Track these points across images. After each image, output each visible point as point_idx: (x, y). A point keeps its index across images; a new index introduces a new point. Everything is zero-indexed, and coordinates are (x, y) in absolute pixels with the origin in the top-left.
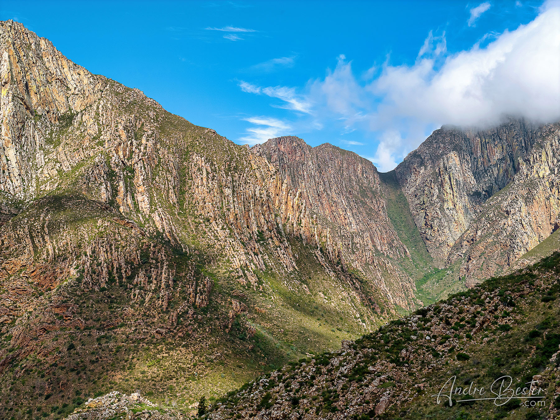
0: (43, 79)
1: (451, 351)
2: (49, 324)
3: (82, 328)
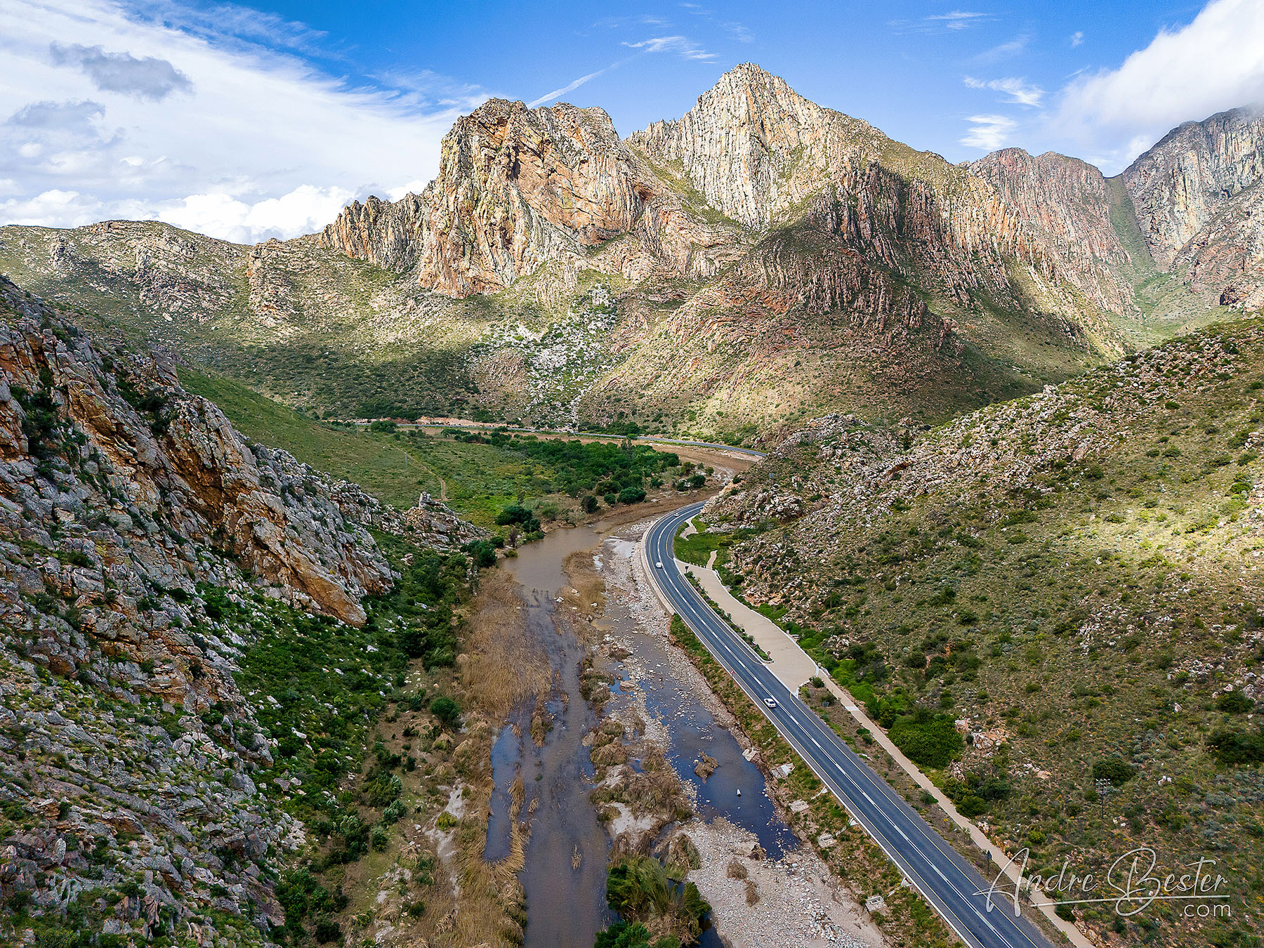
1: (1159, 399)
2: (780, 343)
3: (807, 348)
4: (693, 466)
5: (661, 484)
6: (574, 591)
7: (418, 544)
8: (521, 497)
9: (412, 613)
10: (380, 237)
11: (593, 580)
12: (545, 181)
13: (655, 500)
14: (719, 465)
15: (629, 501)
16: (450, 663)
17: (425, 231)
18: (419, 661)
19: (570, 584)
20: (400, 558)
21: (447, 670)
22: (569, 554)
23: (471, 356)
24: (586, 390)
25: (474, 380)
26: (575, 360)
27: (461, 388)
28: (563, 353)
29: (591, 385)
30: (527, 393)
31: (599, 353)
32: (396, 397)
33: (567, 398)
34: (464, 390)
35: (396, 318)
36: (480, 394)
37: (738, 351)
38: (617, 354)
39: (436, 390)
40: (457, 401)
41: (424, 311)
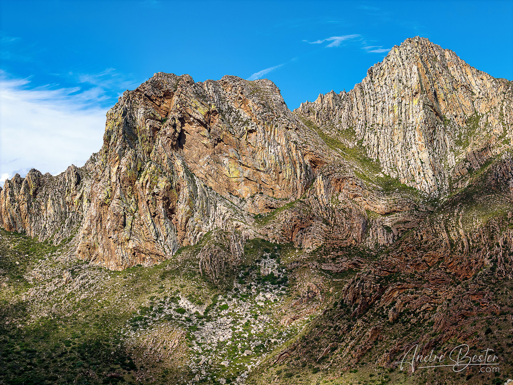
0: (449, 86)
2: (467, 310)
3: (498, 314)
10: (39, 210)
12: (211, 150)
17: (85, 203)
23: (128, 330)
24: (254, 365)
25: (131, 355)
26: (241, 333)
27: (117, 364)
28: (228, 326)
29: (259, 360)
30: (188, 370)
31: (268, 326)
32: (46, 374)
33: (232, 374)
34: (119, 366)
35: (50, 291)
36: (137, 370)
37: (422, 319)
38: (288, 326)
39: (89, 366)
40: (111, 378)
41: (80, 283)
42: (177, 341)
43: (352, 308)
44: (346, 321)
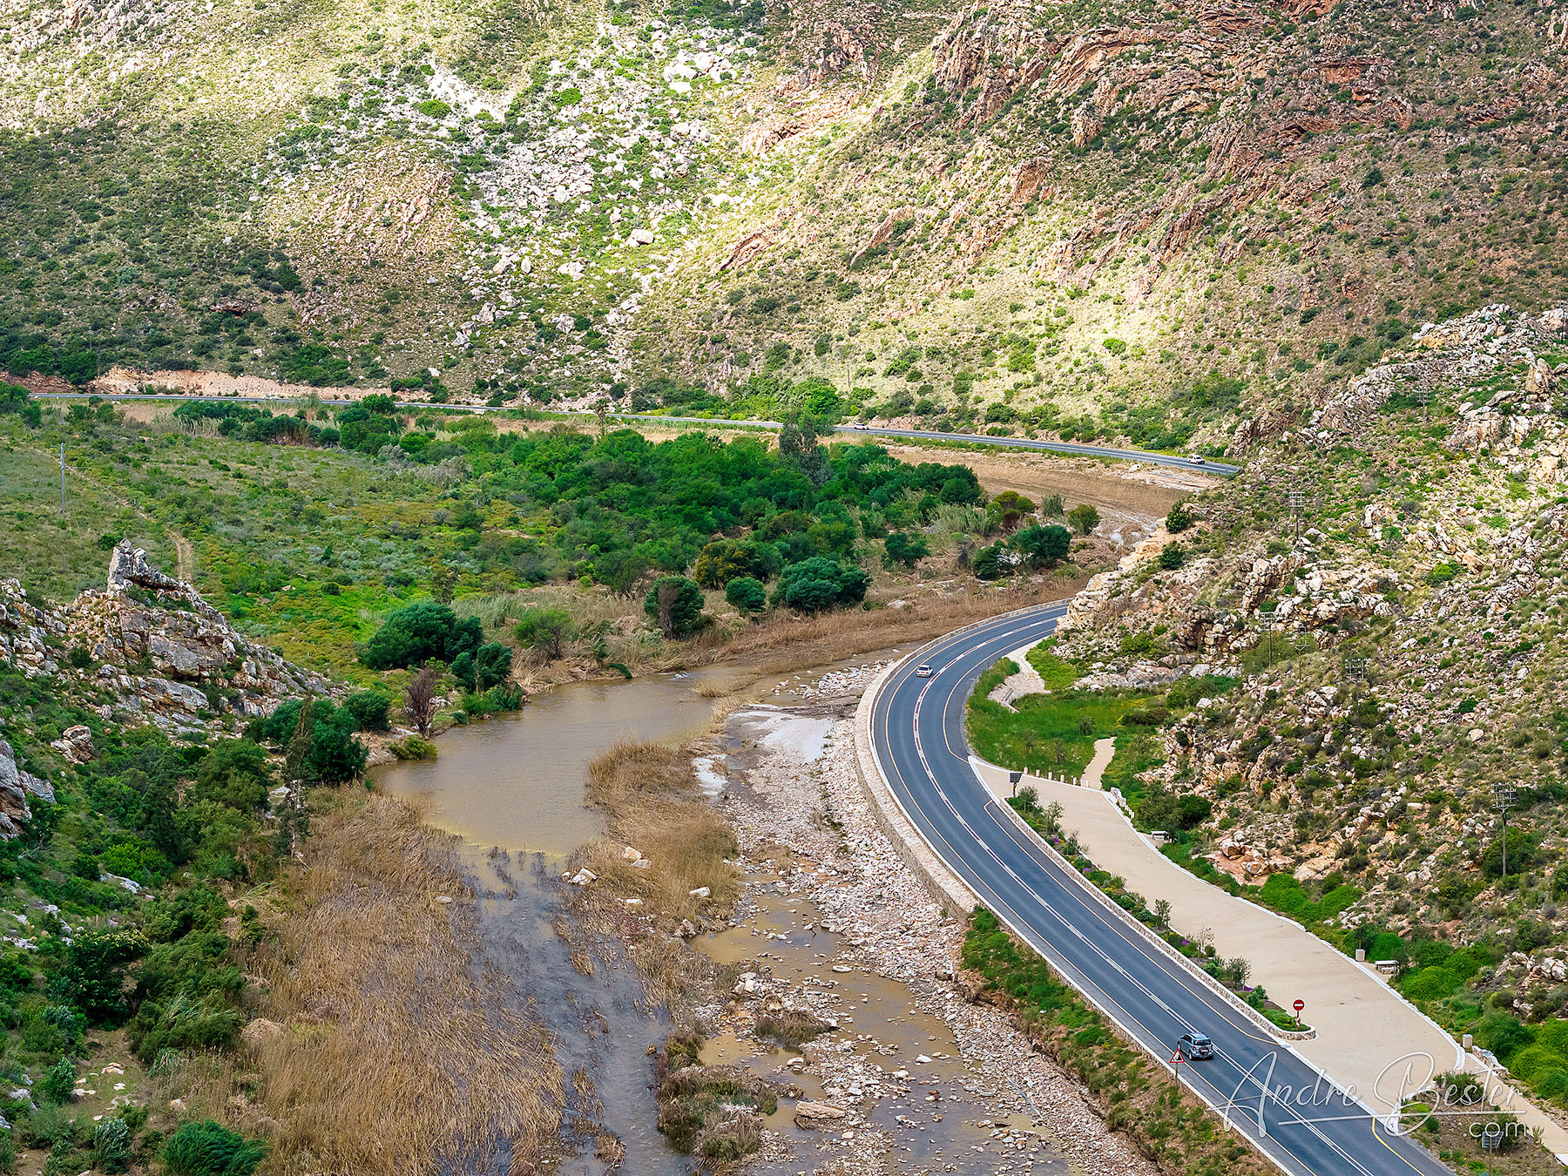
2: (1312, 113)
3: (1405, 126)
4: (1028, 507)
5: (920, 553)
6: (631, 853)
7: (105, 710)
8: (444, 587)
9: (92, 901)
11: (697, 823)
13: (899, 604)
14: (1118, 506)
15: (807, 603)
16: (221, 1039)
18: (119, 1038)
19: (616, 835)
20: (47, 739)
21: (214, 1060)
22: (608, 751)
23: (274, 168)
24: (658, 275)
25: (284, 247)
26: (620, 176)
27: (241, 274)
28: (580, 157)
29: (676, 260)
30: (459, 289)
31: (703, 155)
32: (27, 305)
33: (594, 302)
34: (249, 280)
35: (27, 49)
36: (303, 291)
37: (1172, 140)
38: (763, 156)
39: (157, 280)
40: (226, 316)
41: (119, 25)
42: (425, 200)
43: (960, 102)
44: (940, 142)
